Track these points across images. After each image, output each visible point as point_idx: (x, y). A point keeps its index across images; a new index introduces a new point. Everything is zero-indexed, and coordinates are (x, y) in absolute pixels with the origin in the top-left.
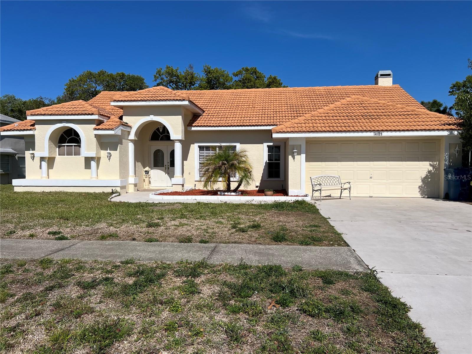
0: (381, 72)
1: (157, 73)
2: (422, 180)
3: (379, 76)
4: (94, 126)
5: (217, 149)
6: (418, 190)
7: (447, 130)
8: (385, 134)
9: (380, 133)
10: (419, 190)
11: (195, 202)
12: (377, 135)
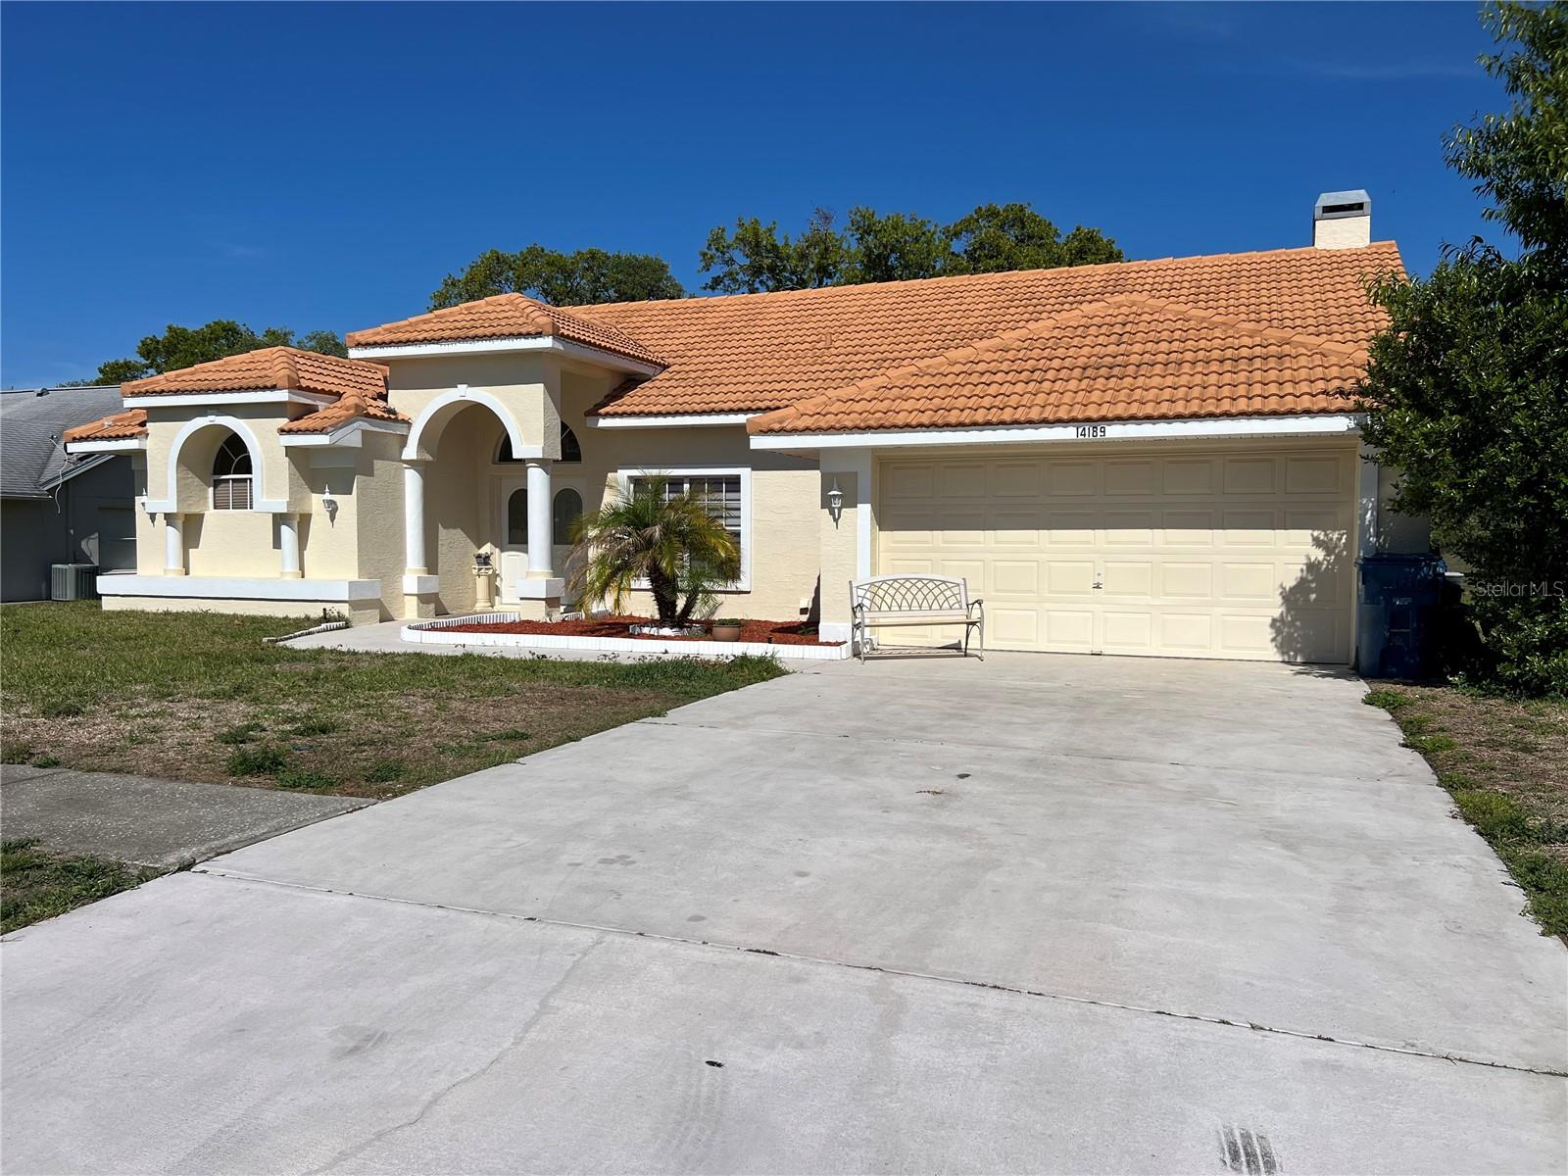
0: (1327, 199)
1: (710, 245)
2: (1283, 598)
3: (1318, 212)
4: (283, 422)
5: (686, 486)
6: (1270, 633)
7: (1340, 411)
8: (1115, 431)
9: (1099, 428)
10: (1274, 635)
11: (459, 652)
12: (1087, 436)
